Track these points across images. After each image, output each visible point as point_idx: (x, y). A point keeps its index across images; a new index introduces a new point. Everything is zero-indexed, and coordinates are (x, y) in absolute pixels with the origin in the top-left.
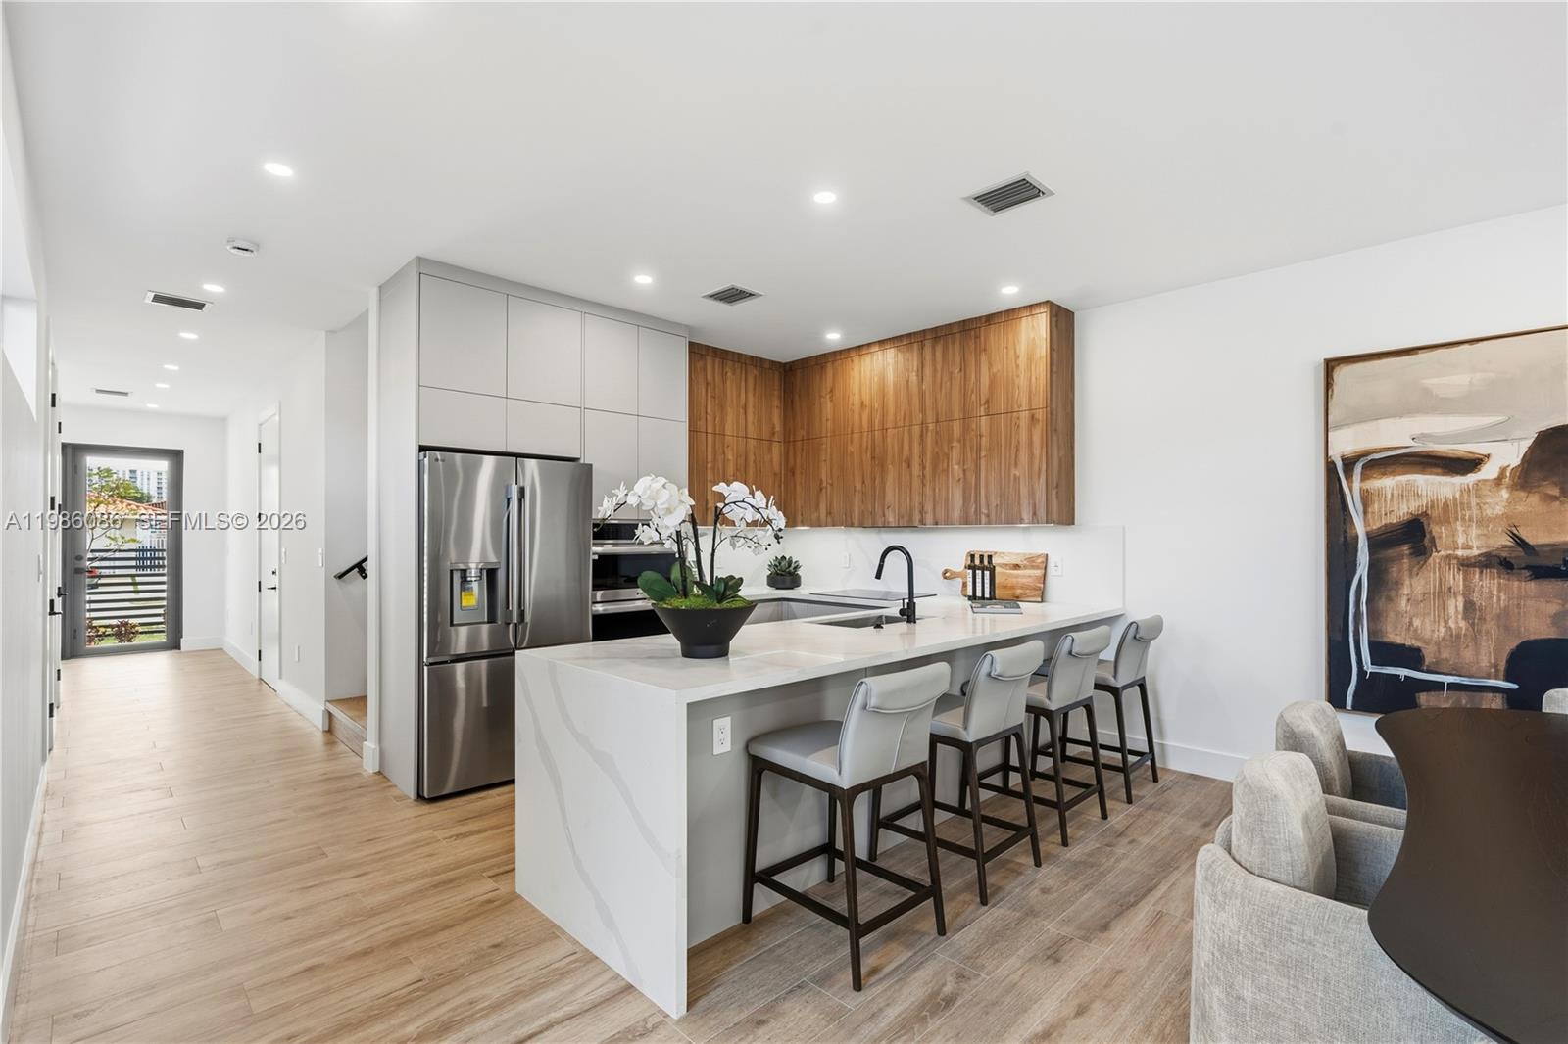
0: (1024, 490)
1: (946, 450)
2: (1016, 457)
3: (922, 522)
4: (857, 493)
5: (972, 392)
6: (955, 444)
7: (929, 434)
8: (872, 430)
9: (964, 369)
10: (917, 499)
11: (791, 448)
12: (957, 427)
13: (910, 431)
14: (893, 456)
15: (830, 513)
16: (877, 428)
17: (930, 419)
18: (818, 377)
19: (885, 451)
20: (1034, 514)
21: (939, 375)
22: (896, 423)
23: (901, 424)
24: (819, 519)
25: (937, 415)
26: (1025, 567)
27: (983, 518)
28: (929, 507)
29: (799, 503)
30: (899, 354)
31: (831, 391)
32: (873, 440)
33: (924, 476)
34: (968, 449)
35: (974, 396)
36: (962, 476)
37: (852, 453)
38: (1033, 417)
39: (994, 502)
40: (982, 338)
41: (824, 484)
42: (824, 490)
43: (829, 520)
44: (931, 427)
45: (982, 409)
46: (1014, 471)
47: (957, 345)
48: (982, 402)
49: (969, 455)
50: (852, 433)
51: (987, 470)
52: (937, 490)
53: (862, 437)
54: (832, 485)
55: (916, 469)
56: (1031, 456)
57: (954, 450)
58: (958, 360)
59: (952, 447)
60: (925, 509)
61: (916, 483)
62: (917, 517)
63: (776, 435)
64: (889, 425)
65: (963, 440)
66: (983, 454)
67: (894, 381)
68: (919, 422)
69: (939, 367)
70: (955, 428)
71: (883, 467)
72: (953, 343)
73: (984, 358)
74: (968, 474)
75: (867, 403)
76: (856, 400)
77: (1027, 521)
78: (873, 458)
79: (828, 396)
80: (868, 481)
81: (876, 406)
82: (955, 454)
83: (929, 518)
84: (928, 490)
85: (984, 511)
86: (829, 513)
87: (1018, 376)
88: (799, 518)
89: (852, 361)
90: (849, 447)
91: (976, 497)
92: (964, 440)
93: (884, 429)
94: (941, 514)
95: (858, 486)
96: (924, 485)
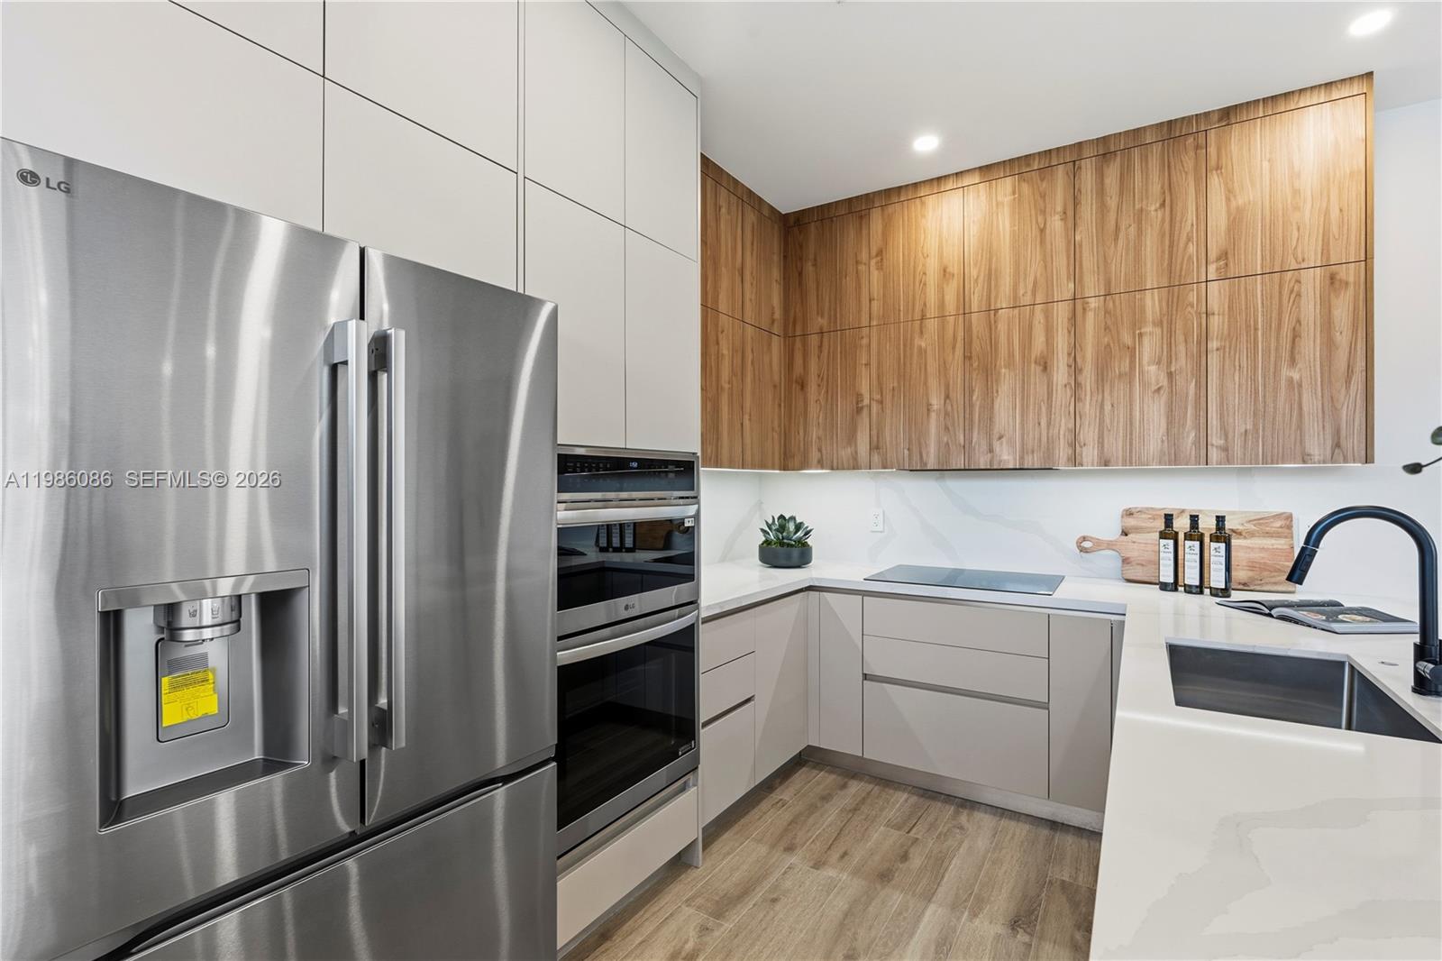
0: (1311, 403)
1: (1127, 339)
2: (1293, 347)
3: (1074, 460)
4: (933, 415)
5: (1189, 239)
6: (1148, 329)
7: (1090, 316)
8: (965, 312)
9: (1169, 199)
10: (1063, 424)
11: (798, 344)
12: (1152, 303)
13: (1048, 316)
14: (1011, 355)
15: (878, 448)
16: (975, 308)
17: (1092, 286)
18: (852, 233)
19: (993, 344)
20: (1337, 445)
21: (1112, 216)
22: (1015, 298)
23: (1027, 300)
24: (855, 457)
25: (1108, 283)
26: (1252, 534)
27: (1214, 454)
28: (1089, 434)
29: (814, 433)
30: (1025, 188)
31: (880, 253)
32: (968, 329)
33: (1077, 385)
34: (1181, 338)
35: (1192, 249)
36: (1164, 382)
37: (922, 352)
38: (1332, 278)
39: (1241, 424)
40: (1212, 150)
41: (866, 402)
42: (865, 412)
43: (876, 458)
44: (1093, 303)
45: (1212, 268)
46: (1286, 372)
47: (1154, 163)
48: (1213, 255)
49: (1182, 348)
50: (923, 318)
51: (1222, 372)
52: (1108, 407)
53: (942, 328)
54: (881, 402)
55: (1061, 374)
56: (1329, 344)
57: (1146, 340)
58: (1155, 188)
59: (1141, 335)
60: (1081, 437)
61: (1062, 396)
62: (1062, 452)
63: (776, 325)
64: (1003, 302)
65: (1167, 322)
66: (1213, 345)
67: (1013, 233)
68: (1069, 295)
69: (1112, 202)
70: (1149, 302)
71: (989, 374)
72: (1145, 159)
73: (1215, 181)
74: (1180, 380)
75: (954, 268)
76: (932, 266)
77: (1317, 458)
78: (967, 357)
79: (873, 262)
80: (957, 395)
81: (974, 273)
82: (1150, 346)
83: (1089, 454)
84: (1088, 407)
85: (1216, 440)
86: (875, 447)
87: (1297, 208)
88: (814, 455)
89: (923, 204)
90: (917, 342)
91: (1197, 417)
92: (1170, 323)
93: (991, 312)
94: (1115, 446)
95: (936, 402)
96: (1077, 398)
